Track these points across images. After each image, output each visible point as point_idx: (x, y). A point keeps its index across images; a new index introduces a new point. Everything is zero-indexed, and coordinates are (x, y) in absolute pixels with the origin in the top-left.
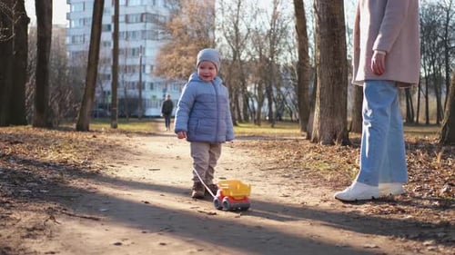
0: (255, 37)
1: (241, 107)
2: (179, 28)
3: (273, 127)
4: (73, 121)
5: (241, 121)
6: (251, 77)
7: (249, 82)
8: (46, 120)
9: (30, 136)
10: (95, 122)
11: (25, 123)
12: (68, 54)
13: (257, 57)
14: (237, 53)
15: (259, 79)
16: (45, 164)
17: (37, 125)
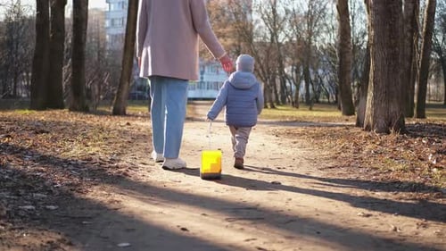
0: (293, 19)
1: (279, 89)
2: (217, 9)
3: (311, 109)
4: (111, 104)
5: (278, 104)
6: (288, 59)
7: (286, 64)
8: (82, 103)
9: (59, 123)
10: (133, 104)
11: (61, 107)
12: (107, 37)
13: (295, 39)
14: (274, 34)
15: (296, 61)
16: (65, 161)
17: (73, 109)
